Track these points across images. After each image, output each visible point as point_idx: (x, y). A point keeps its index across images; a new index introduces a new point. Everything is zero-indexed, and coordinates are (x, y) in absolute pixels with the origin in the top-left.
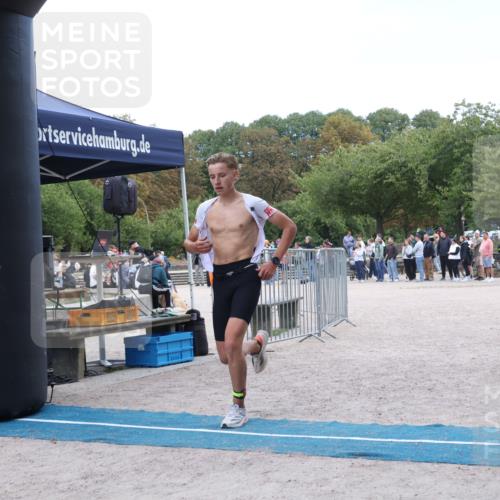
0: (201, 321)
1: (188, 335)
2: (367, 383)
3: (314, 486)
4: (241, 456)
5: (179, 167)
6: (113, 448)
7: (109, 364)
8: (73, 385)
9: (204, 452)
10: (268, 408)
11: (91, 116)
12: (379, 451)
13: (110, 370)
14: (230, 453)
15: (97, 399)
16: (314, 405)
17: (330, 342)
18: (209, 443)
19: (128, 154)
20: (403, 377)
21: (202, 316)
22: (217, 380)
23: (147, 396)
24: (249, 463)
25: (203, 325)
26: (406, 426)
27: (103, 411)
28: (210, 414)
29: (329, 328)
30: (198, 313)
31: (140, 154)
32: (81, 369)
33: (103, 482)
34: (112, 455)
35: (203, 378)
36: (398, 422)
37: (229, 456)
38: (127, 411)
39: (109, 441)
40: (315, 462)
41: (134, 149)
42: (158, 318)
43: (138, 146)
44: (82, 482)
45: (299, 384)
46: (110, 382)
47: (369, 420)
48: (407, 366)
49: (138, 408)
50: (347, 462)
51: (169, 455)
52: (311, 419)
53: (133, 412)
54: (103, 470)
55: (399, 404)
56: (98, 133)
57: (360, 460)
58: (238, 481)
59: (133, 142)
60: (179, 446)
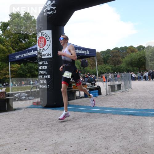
0: (100, 88)
1: (97, 91)
2: (134, 101)
3: (120, 121)
4: (106, 115)
5: (95, 56)
6: (80, 113)
7: (81, 97)
8: (74, 101)
9: (98, 114)
10: (113, 106)
11: (77, 46)
12: (135, 114)
13: (81, 98)
14: (103, 114)
15: (78, 103)
16: (122, 105)
17: (127, 92)
18: (99, 112)
19: (84, 54)
20: (142, 99)
21: (100, 87)
22: (103, 100)
23: (88, 103)
24: (107, 116)
25: (100, 89)
26: (141, 109)
27: (79, 106)
28: (100, 107)
29: (127, 90)
30: (99, 86)
31: (87, 54)
32: (75, 98)
33: (77, 119)
34: (79, 114)
35: (100, 99)
36: (140, 108)
37: (103, 115)
38: (83, 106)
39: (79, 111)
40: (121, 116)
41: (86, 53)
42: (91, 87)
43: (86, 52)
44: (73, 119)
45: (120, 101)
46: (81, 100)
47: (134, 108)
48: (143, 97)
49: (86, 105)
50: (128, 116)
51: (91, 114)
52: (121, 108)
53: (85, 106)
54: (77, 117)
55: (140, 105)
56: (78, 50)
57: (131, 116)
58: (104, 120)
59: (85, 51)
60: (93, 113)
